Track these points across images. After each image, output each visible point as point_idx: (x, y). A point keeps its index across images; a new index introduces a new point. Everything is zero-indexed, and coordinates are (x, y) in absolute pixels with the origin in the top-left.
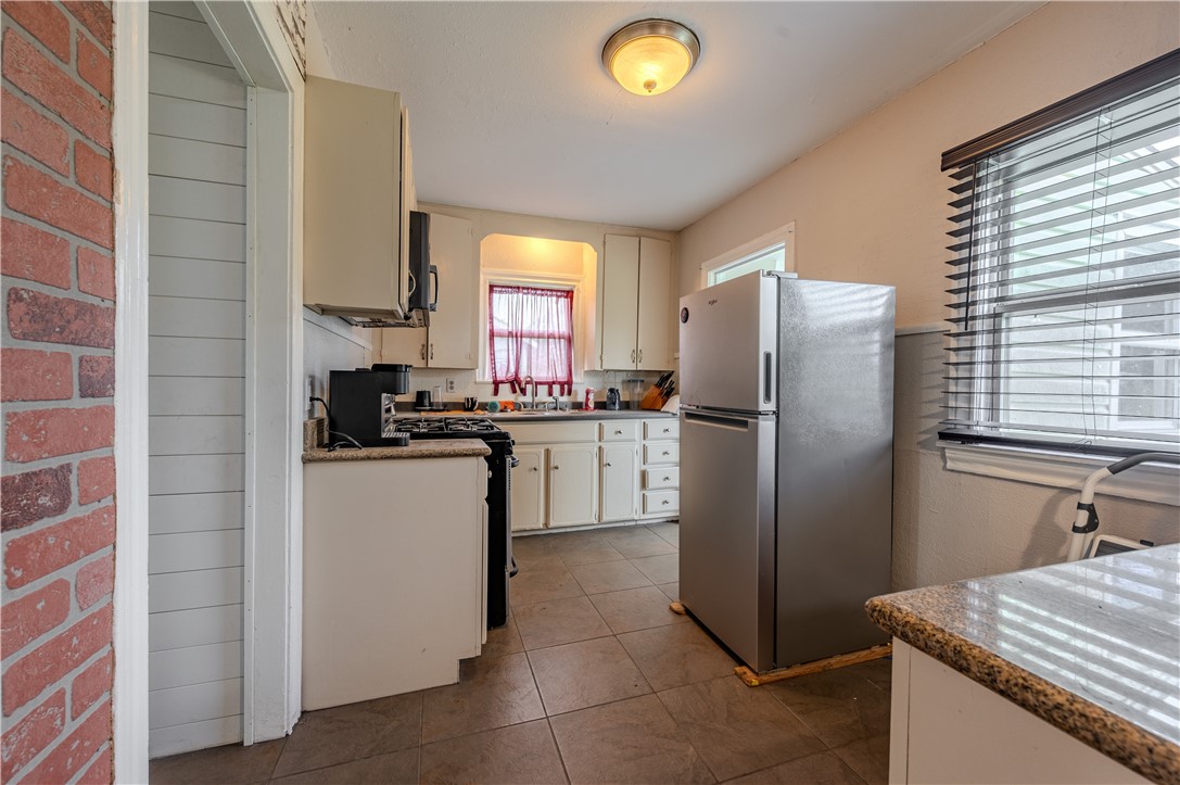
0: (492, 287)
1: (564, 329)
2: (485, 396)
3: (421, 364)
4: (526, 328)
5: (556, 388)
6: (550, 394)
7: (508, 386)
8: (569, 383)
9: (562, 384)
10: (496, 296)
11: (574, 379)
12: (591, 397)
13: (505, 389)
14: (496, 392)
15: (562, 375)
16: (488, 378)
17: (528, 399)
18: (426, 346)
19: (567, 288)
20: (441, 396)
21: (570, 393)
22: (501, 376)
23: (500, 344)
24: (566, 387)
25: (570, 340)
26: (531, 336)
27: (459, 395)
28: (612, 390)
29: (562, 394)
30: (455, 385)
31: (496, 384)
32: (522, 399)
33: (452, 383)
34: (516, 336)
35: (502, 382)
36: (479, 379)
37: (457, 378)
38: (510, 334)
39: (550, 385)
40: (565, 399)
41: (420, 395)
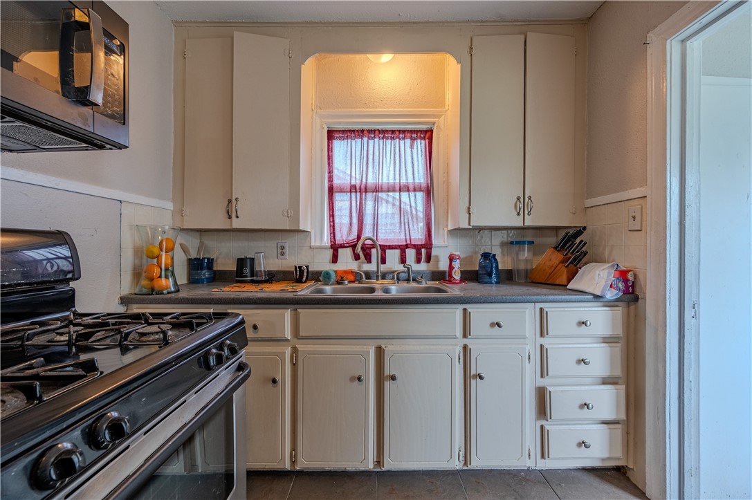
0: (331, 135)
1: (421, 178)
2: (322, 263)
3: (227, 224)
4: (371, 180)
5: (410, 254)
6: (403, 260)
7: (349, 251)
8: (428, 245)
9: (418, 248)
10: (336, 144)
11: (434, 242)
12: (456, 264)
13: (346, 254)
14: (335, 259)
15: (418, 236)
16: (326, 241)
17: (372, 267)
19: (425, 127)
20: (267, 263)
21: (428, 259)
22: (340, 239)
23: (343, 203)
24: (425, 250)
25: (429, 192)
26: (377, 189)
27: (289, 263)
28: (486, 256)
29: (418, 261)
30: (287, 251)
31: (335, 248)
32: (367, 267)
33: (283, 248)
34: (359, 190)
35: (342, 246)
36: (315, 242)
37: (289, 243)
38: (353, 189)
39: (403, 249)
40: (423, 267)
41: (241, 262)
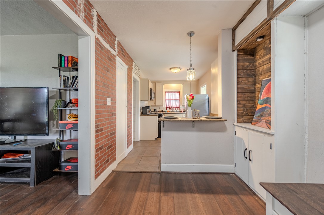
0: (166, 92)
1: (178, 98)
2: (165, 110)
3: (155, 105)
4: (171, 99)
5: (177, 108)
6: (176, 109)
7: (169, 108)
8: (179, 107)
9: (178, 108)
10: (166, 93)
11: (180, 107)
12: (183, 110)
13: (168, 109)
14: (167, 109)
15: (178, 106)
16: (165, 107)
17: (172, 110)
18: (155, 102)
19: (179, 91)
20: (158, 110)
21: (179, 109)
22: (167, 106)
23: (167, 101)
24: (179, 108)
25: (179, 100)
26: (172, 100)
27: (161, 110)
29: (178, 109)
31: (167, 108)
32: (171, 110)
34: (170, 100)
36: (164, 107)
37: (160, 107)
38: (169, 100)
39: (176, 108)
40: (178, 110)
41: (155, 110)
